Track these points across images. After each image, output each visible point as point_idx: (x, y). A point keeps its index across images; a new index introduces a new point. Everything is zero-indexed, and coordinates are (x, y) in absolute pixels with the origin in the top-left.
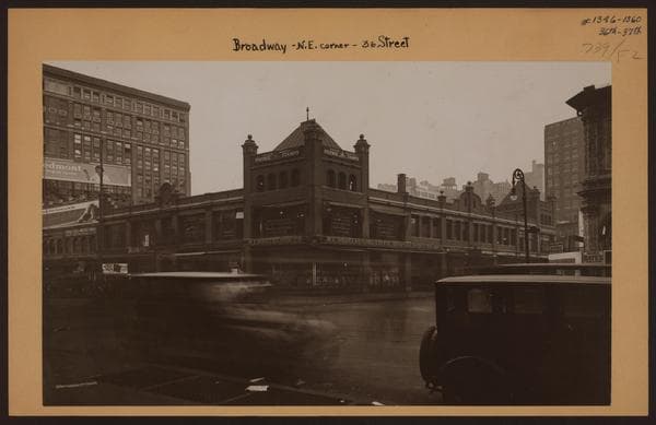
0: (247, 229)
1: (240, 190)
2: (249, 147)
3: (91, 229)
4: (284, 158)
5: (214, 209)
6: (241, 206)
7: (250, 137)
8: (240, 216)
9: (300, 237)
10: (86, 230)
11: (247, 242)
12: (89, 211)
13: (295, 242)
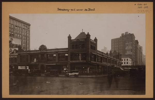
0: (69, 58)
1: (67, 48)
2: (69, 37)
3: (15, 56)
4: (81, 41)
5: (59, 53)
6: (67, 52)
7: (70, 35)
8: (66, 55)
9: (85, 61)
10: (13, 56)
11: (69, 62)
12: (14, 51)
13: (84, 62)
